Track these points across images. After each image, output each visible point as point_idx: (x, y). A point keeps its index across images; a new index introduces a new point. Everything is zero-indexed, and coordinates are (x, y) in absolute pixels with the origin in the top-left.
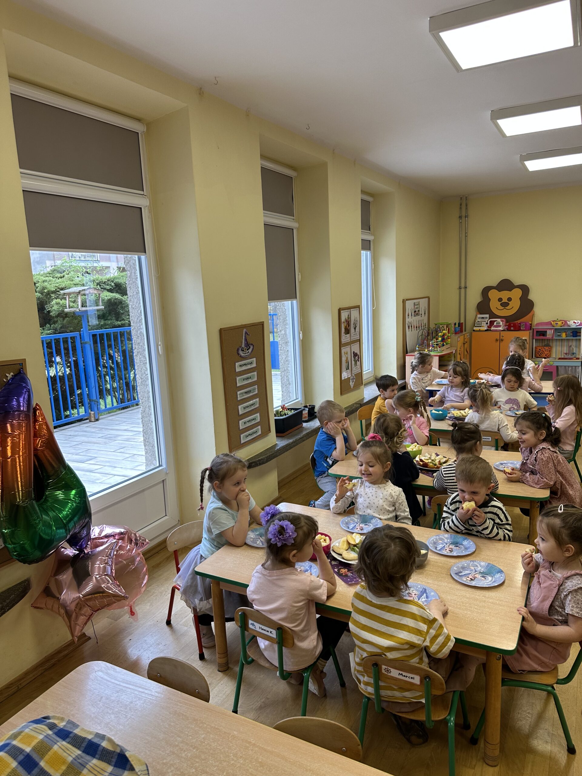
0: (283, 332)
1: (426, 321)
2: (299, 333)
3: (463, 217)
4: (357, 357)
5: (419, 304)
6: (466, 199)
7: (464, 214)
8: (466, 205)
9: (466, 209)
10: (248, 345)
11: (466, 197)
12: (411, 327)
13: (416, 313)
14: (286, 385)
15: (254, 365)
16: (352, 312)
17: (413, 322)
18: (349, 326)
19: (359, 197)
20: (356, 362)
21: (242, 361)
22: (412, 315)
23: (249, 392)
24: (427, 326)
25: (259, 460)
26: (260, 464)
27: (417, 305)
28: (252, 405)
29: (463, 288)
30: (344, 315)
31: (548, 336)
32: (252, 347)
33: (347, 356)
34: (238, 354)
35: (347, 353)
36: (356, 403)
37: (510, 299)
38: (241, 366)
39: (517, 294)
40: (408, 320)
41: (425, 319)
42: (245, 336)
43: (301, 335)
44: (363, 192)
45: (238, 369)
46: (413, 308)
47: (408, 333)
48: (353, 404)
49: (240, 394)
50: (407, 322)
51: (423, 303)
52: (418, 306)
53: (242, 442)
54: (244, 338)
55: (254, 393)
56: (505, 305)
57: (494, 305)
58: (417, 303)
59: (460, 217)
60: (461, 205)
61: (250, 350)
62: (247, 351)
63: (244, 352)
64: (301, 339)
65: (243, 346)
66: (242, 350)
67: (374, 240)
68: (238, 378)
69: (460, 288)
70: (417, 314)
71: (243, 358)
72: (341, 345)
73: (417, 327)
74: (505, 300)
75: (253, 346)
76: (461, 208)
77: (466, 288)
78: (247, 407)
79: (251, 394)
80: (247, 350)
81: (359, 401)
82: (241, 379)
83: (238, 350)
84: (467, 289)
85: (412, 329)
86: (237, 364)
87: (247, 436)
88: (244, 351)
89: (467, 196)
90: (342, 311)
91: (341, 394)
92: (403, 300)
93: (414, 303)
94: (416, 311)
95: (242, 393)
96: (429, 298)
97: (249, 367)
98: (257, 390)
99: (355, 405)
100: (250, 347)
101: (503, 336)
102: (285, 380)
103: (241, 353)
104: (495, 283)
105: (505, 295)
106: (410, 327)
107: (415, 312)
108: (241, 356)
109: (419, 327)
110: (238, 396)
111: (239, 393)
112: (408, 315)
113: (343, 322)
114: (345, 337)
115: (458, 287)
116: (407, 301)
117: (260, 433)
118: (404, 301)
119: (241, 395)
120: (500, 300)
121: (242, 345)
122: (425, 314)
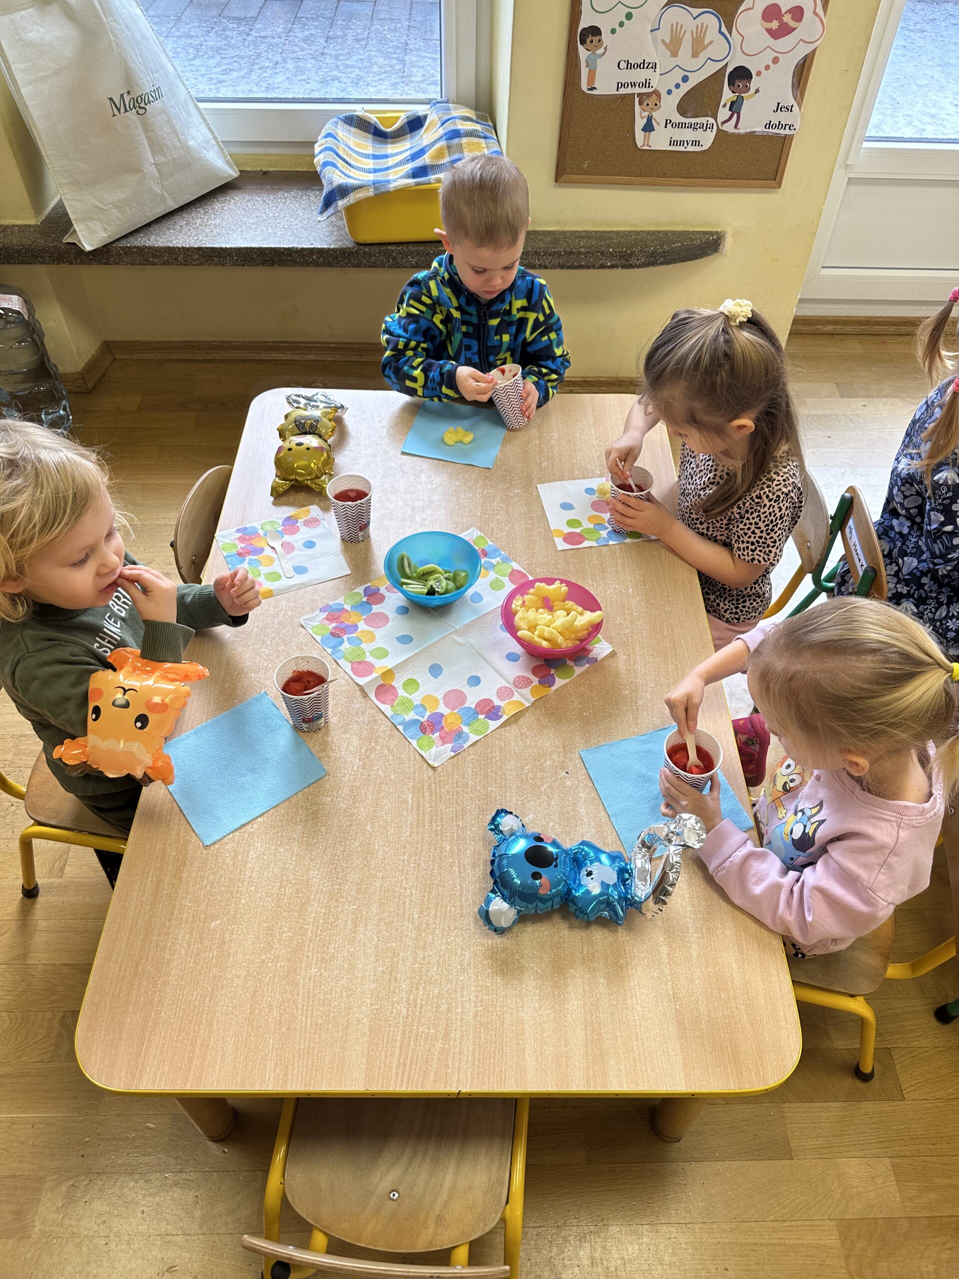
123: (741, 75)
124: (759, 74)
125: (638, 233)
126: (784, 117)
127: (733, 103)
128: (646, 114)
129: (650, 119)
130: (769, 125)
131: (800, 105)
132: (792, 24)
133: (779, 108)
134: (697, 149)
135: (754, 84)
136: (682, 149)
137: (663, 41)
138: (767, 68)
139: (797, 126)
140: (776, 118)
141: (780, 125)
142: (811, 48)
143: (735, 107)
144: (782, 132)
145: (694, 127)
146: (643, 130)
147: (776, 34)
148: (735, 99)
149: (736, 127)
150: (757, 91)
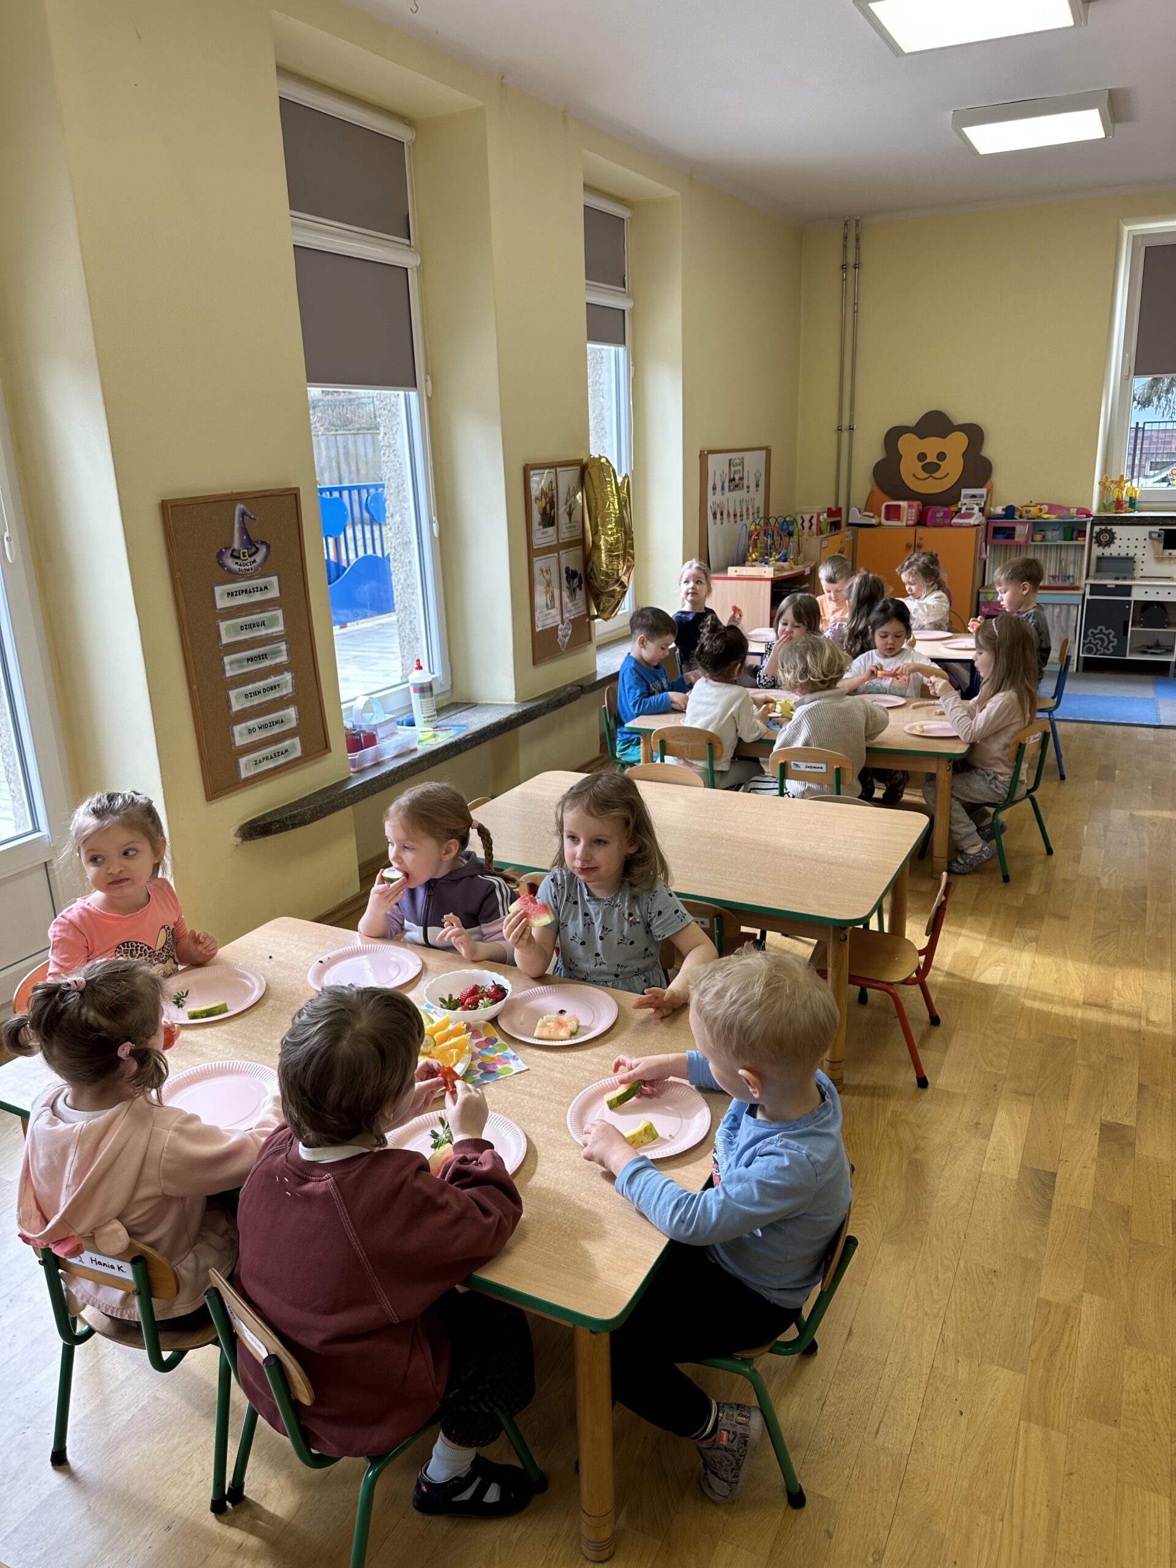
0: (397, 518)
1: (759, 502)
2: (431, 522)
3: (850, 267)
4: (576, 580)
5: (742, 463)
6: (857, 226)
7: (851, 260)
8: (857, 240)
9: (858, 248)
10: (251, 545)
11: (857, 221)
12: (722, 514)
13: (735, 484)
14: (409, 642)
15: (274, 593)
16: (560, 476)
17: (725, 502)
18: (552, 507)
19: (580, 199)
20: (574, 590)
21: (234, 581)
22: (723, 488)
23: (264, 656)
24: (761, 515)
25: (294, 816)
26: (294, 826)
27: (738, 464)
28: (272, 688)
29: (845, 429)
30: (539, 482)
31: (1016, 539)
32: (263, 550)
33: (548, 577)
34: (223, 565)
35: (548, 571)
36: (572, 685)
37: (942, 456)
38: (230, 594)
39: (958, 443)
40: (711, 499)
41: (758, 498)
42: (242, 522)
43: (435, 525)
44: (588, 188)
45: (222, 603)
46: (727, 471)
47: (713, 528)
48: (566, 687)
49: (231, 663)
50: (710, 503)
51: (754, 462)
52: (740, 468)
53: (244, 774)
54: (237, 526)
55: (278, 660)
56: (931, 468)
57: (910, 471)
58: (738, 461)
59: (844, 267)
60: (845, 238)
61: (259, 557)
62: (251, 559)
63: (239, 561)
64: (436, 535)
65: (236, 545)
66: (232, 556)
67: (632, 310)
68: (223, 625)
69: (839, 429)
70: (737, 486)
71: (237, 574)
72: (532, 553)
73: (735, 516)
74: (932, 458)
75: (268, 547)
76: (845, 246)
77: (851, 429)
78: (257, 693)
79: (266, 663)
80: (250, 556)
81: (583, 679)
82: (233, 625)
83: (220, 555)
84: (856, 433)
85: (722, 519)
86: (218, 590)
87: (257, 763)
88: (239, 558)
89: (858, 218)
90: (532, 473)
91: (536, 662)
92: (701, 451)
93: (730, 461)
94: (734, 479)
95: (239, 661)
96: (768, 450)
97: (258, 597)
98: (285, 653)
99: (569, 689)
100: (258, 549)
101: (921, 539)
102: (407, 631)
103: (230, 563)
104: (911, 420)
105: (932, 446)
106: (718, 516)
107: (732, 480)
108: (230, 571)
109: (741, 516)
110: (227, 667)
111: (227, 659)
112: (714, 488)
113: (537, 499)
114: (543, 533)
115: (836, 426)
116: (710, 457)
117: (298, 753)
118: (703, 456)
119: (235, 666)
120: (922, 457)
121: (232, 542)
122: (757, 486)
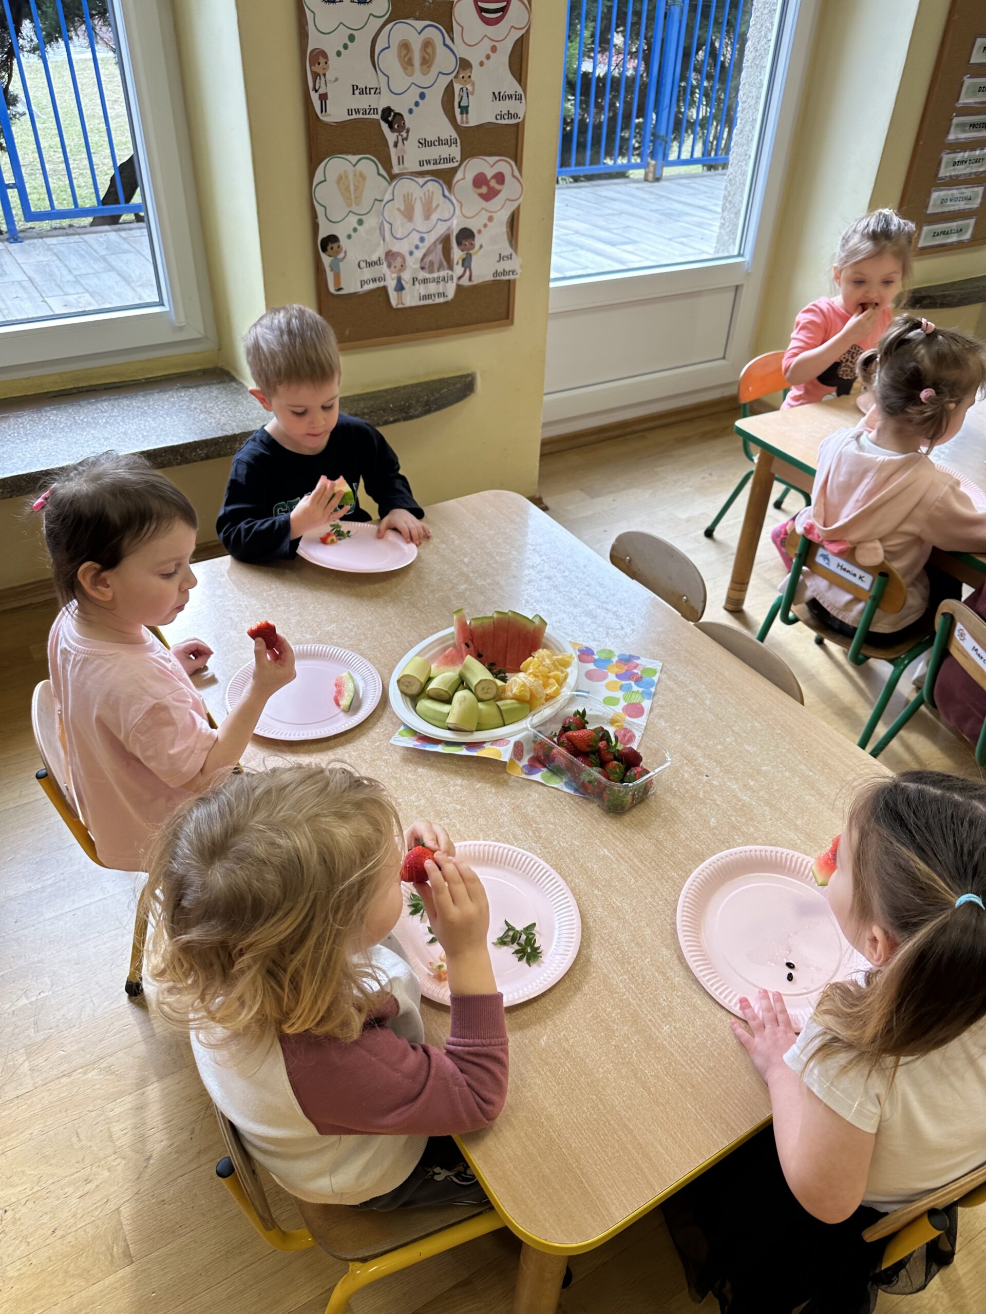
23: (981, 126)
28: (977, 161)
45: (976, 58)
49: (957, 125)
53: (922, 243)
68: (968, 81)
78: (964, 163)
79: (984, 134)
82: (974, 84)
86: (979, 42)
87: (935, 235)
95: (963, 125)
110: (952, 129)
111: (956, 120)
117: (968, 236)
119: (959, 129)
123: (466, 235)
124: (479, 232)
125: (404, 387)
126: (507, 265)
127: (464, 260)
128: (394, 276)
129: (399, 280)
130: (496, 273)
131: (516, 251)
132: (498, 187)
133: (501, 258)
134: (442, 300)
135: (478, 241)
136: (430, 302)
137: (399, 210)
138: (485, 226)
139: (519, 271)
140: (501, 267)
141: (504, 273)
142: (516, 204)
143: (466, 262)
144: (507, 278)
145: (437, 281)
146: (395, 290)
147: (487, 197)
148: (464, 256)
149: (470, 279)
150: (481, 247)
